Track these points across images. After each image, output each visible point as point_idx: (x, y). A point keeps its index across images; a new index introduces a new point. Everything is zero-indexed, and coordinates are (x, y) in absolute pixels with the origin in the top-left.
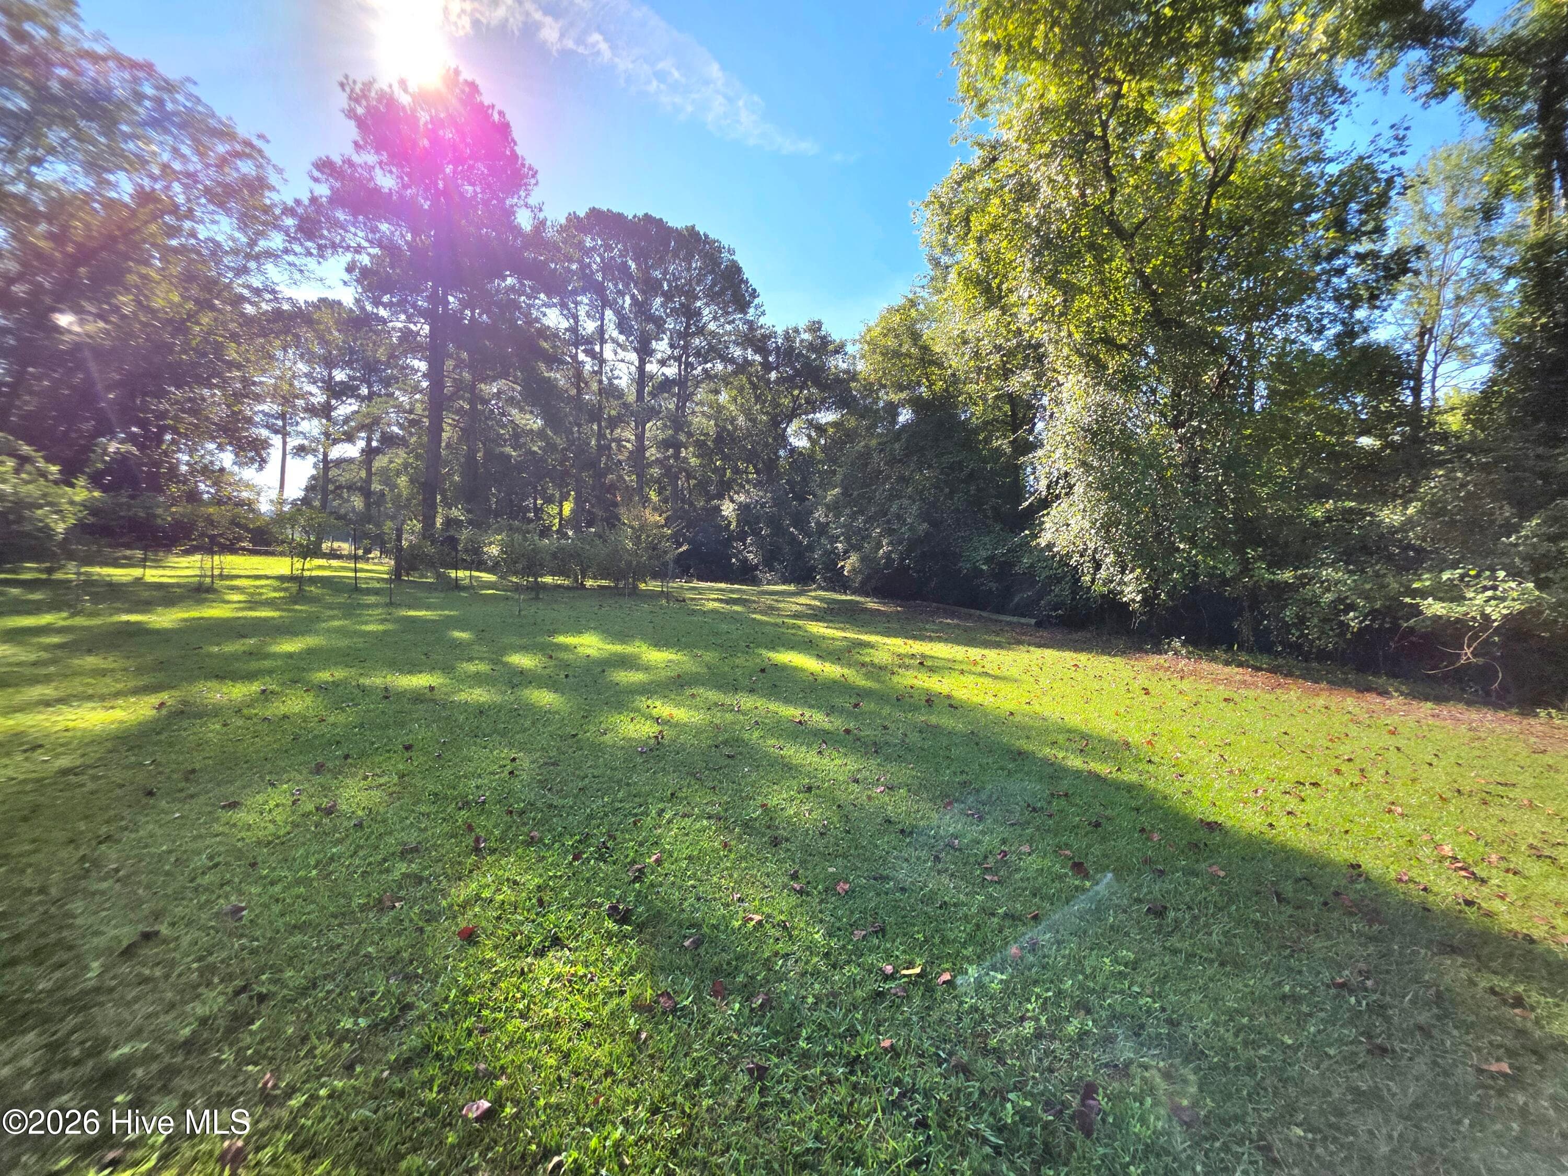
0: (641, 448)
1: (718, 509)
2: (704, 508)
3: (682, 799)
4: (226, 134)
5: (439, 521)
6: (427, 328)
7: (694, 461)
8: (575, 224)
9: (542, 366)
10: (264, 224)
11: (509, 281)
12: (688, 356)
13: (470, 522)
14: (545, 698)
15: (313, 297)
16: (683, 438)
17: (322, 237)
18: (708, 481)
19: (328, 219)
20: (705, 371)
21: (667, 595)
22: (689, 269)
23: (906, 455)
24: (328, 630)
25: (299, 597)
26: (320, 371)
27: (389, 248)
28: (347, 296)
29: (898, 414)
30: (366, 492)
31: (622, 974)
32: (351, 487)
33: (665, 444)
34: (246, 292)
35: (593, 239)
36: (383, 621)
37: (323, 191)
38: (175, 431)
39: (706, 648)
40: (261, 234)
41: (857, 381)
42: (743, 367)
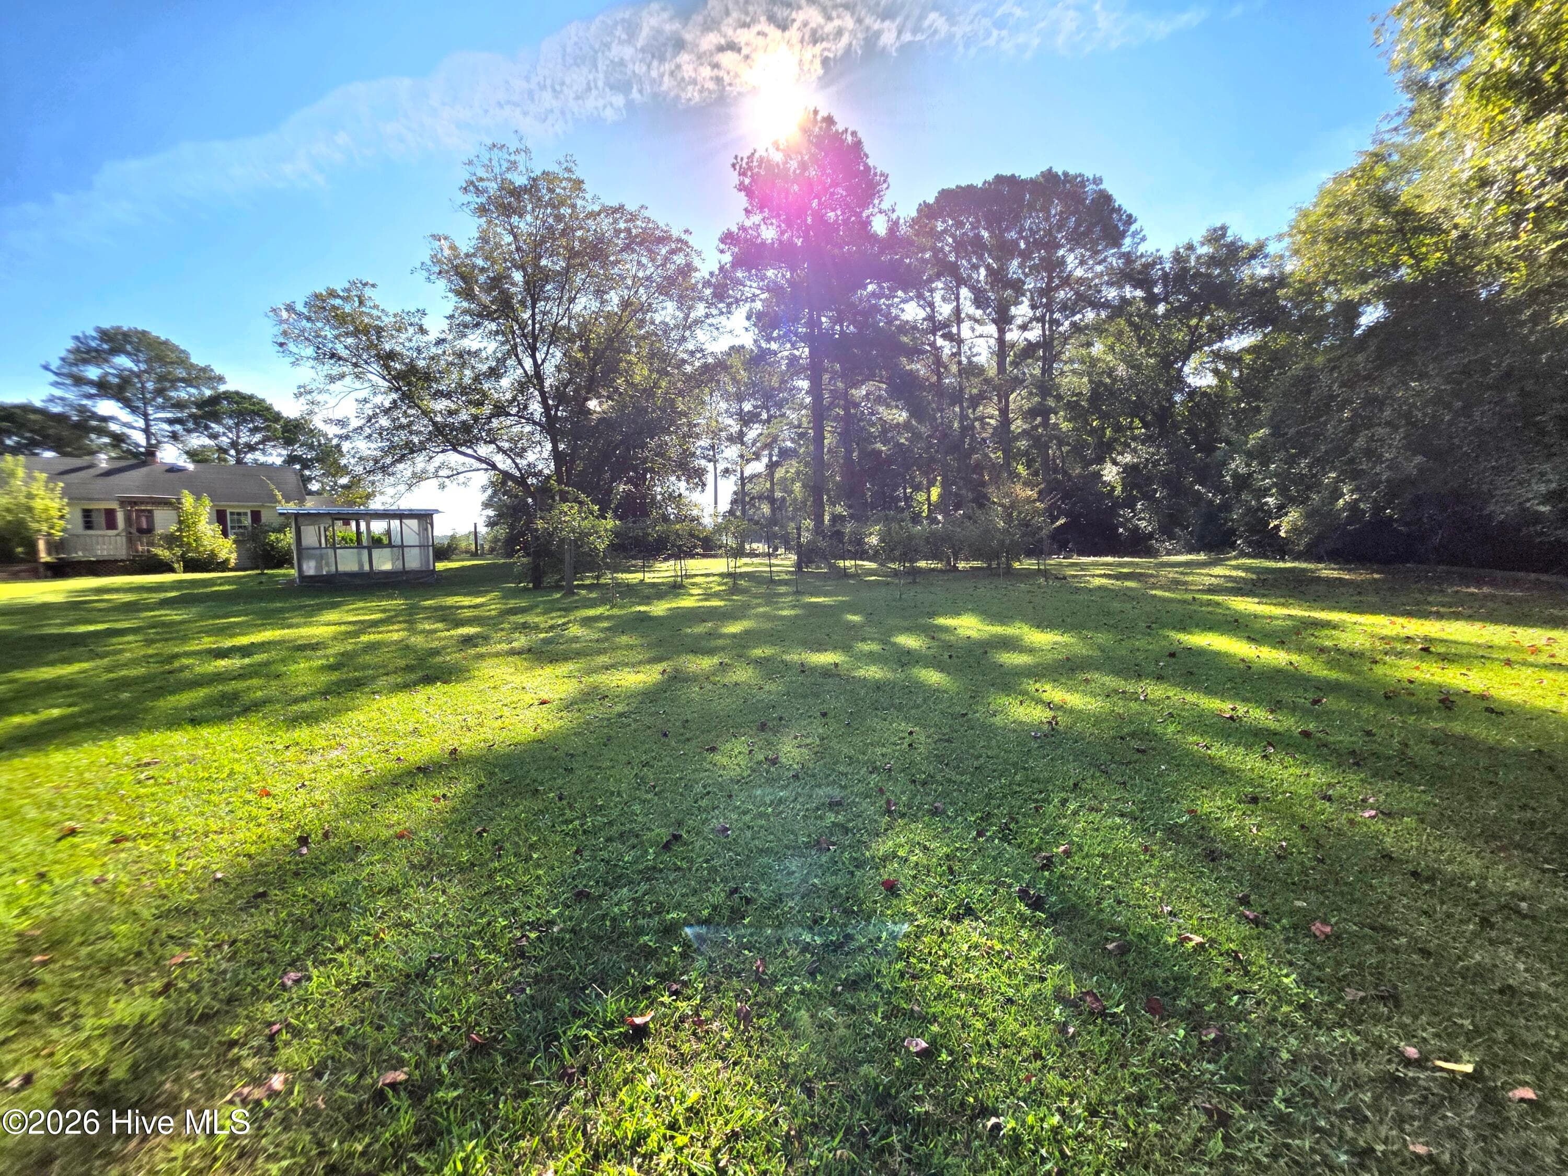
0: (1005, 421)
1: (1098, 475)
2: (1080, 476)
3: (1087, 791)
4: (664, 239)
5: (827, 518)
6: (807, 350)
7: (1065, 426)
8: (927, 212)
9: (904, 360)
10: (692, 299)
11: (870, 288)
12: (1052, 313)
13: (852, 516)
14: (933, 677)
15: (725, 348)
16: (1051, 402)
17: (729, 296)
18: (1084, 445)
19: (731, 279)
20: (1073, 324)
21: (1045, 573)
22: (1047, 219)
23: (1377, 368)
24: (756, 615)
25: (735, 590)
26: (735, 407)
27: (774, 289)
28: (748, 340)
29: (1359, 315)
30: (772, 500)
31: (1040, 960)
32: (761, 497)
33: (1031, 414)
34: (685, 356)
35: (944, 222)
36: (793, 607)
37: (727, 258)
38: (652, 470)
39: (1096, 629)
40: (690, 308)
41: (1288, 285)
42: (1121, 308)
